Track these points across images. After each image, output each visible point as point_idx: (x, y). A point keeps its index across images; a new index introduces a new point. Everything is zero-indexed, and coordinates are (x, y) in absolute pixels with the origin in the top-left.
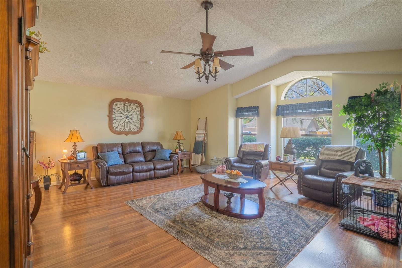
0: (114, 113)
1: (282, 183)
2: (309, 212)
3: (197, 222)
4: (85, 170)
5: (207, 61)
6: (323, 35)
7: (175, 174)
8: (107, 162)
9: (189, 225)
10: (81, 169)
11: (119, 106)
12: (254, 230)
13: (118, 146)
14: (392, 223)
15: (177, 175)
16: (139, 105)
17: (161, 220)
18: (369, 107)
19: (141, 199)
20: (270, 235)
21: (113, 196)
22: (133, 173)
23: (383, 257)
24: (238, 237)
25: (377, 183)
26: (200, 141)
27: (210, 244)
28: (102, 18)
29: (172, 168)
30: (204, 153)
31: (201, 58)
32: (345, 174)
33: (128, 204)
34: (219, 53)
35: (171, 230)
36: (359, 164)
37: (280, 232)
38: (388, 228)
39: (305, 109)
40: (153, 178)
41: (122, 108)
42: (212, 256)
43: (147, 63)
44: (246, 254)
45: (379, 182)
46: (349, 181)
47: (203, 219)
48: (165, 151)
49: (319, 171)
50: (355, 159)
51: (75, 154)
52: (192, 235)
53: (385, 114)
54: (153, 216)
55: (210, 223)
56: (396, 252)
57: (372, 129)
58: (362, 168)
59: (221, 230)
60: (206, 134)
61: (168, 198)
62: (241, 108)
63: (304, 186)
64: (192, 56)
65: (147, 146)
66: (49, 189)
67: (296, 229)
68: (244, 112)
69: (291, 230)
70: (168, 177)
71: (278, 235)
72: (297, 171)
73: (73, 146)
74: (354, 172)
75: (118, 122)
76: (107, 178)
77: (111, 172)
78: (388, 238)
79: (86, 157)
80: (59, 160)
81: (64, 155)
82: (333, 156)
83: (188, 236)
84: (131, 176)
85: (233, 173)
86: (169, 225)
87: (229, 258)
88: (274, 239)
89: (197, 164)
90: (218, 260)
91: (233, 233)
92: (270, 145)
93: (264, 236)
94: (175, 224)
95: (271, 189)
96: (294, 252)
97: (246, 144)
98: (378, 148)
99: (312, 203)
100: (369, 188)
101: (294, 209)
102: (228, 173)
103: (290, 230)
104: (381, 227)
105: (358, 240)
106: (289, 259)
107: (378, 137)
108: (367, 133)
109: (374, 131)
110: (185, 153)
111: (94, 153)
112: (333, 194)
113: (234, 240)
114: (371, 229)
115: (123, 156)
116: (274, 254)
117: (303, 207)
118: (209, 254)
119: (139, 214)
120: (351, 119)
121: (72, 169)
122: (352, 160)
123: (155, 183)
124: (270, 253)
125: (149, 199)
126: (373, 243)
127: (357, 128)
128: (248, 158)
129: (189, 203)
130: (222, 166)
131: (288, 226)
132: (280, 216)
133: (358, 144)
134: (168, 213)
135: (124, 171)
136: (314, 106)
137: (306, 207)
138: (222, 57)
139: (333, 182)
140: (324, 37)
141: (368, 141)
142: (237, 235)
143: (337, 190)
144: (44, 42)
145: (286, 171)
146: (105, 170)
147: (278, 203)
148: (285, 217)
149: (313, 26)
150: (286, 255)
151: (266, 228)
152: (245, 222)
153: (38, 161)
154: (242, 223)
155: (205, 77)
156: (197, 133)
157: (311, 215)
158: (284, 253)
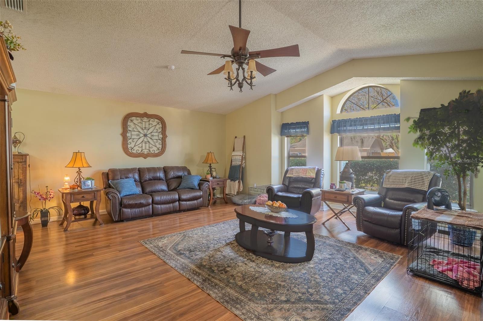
0: (129, 131)
1: (338, 216)
2: (370, 253)
3: (229, 266)
4: (93, 201)
5: (240, 64)
6: (389, 30)
7: (205, 206)
8: (120, 192)
9: (219, 271)
10: (87, 200)
11: (135, 122)
12: (300, 278)
13: (134, 172)
14: (475, 268)
15: (208, 207)
16: (161, 121)
17: (184, 265)
18: (446, 122)
19: (161, 238)
20: (319, 283)
21: (126, 234)
22: (152, 205)
23: (463, 312)
24: (279, 287)
25: (455, 218)
26: (236, 165)
27: (243, 296)
28: (106, 9)
29: (202, 199)
30: (242, 179)
31: (232, 60)
32: (416, 206)
33: (145, 244)
34: (255, 53)
35: (195, 277)
36: (433, 194)
37: (333, 280)
38: (469, 275)
39: (366, 124)
40: (177, 211)
41: (140, 125)
42: (244, 311)
43: (167, 68)
44: (288, 309)
45: (458, 216)
46: (421, 215)
47: (236, 264)
48: (193, 177)
49: (383, 201)
50: (428, 186)
51: (79, 182)
52: (222, 285)
53: (466, 131)
54: (174, 260)
55: (245, 268)
56: (479, 306)
57: (450, 149)
58: (437, 199)
59: (258, 277)
60: (244, 156)
61: (194, 236)
62: (287, 124)
63: (364, 220)
64: (221, 57)
65: (171, 172)
66: (47, 226)
67: (353, 276)
68: (291, 129)
69: (347, 276)
70: (197, 209)
71: (330, 283)
72: (355, 202)
73: (77, 173)
74: (427, 203)
75: (135, 143)
76: (120, 212)
77: (124, 204)
78: (469, 287)
79: (93, 185)
80: (59, 189)
81: (66, 183)
82: (400, 183)
83: (216, 285)
84: (149, 208)
85: (274, 205)
86: (193, 271)
87: (267, 315)
88: (325, 288)
89: (233, 193)
90: (252, 318)
91: (274, 282)
92: (323, 170)
93: (312, 285)
94: (201, 270)
95: (323, 224)
96: (349, 307)
97: (293, 169)
98: (456, 173)
99: (374, 241)
100: (445, 224)
101: (351, 250)
102: (269, 205)
103: (345, 277)
104: (460, 274)
105: (431, 289)
106: (343, 315)
107: (457, 159)
108: (443, 155)
109: (452, 151)
110: (219, 179)
111: (104, 180)
112: (401, 231)
113: (274, 291)
114: (447, 275)
115: (141, 184)
116: (325, 309)
117: (362, 246)
118: (241, 309)
119: (157, 257)
120: (423, 137)
121: (75, 201)
122: (425, 188)
123: (180, 218)
124: (319, 308)
125: (171, 237)
126: (450, 293)
127: (431, 149)
128: (296, 186)
129: (221, 243)
130: (263, 195)
131: (343, 271)
132: (333, 258)
133: (432, 169)
134: (193, 256)
135: (141, 203)
136: (378, 122)
137: (366, 247)
138: (259, 58)
139: (401, 216)
140: (390, 33)
141: (444, 165)
142: (279, 284)
143: (405, 226)
144: (16, 36)
145: (343, 202)
146: (117, 201)
147: (331, 242)
148: (340, 260)
149: (376, 19)
150: (339, 309)
151: (315, 274)
152: (290, 267)
153: (33, 191)
154: (286, 269)
155: (238, 84)
156: (233, 156)
157: (372, 257)
158: (337, 308)
